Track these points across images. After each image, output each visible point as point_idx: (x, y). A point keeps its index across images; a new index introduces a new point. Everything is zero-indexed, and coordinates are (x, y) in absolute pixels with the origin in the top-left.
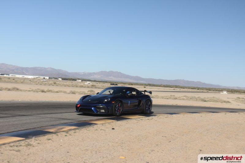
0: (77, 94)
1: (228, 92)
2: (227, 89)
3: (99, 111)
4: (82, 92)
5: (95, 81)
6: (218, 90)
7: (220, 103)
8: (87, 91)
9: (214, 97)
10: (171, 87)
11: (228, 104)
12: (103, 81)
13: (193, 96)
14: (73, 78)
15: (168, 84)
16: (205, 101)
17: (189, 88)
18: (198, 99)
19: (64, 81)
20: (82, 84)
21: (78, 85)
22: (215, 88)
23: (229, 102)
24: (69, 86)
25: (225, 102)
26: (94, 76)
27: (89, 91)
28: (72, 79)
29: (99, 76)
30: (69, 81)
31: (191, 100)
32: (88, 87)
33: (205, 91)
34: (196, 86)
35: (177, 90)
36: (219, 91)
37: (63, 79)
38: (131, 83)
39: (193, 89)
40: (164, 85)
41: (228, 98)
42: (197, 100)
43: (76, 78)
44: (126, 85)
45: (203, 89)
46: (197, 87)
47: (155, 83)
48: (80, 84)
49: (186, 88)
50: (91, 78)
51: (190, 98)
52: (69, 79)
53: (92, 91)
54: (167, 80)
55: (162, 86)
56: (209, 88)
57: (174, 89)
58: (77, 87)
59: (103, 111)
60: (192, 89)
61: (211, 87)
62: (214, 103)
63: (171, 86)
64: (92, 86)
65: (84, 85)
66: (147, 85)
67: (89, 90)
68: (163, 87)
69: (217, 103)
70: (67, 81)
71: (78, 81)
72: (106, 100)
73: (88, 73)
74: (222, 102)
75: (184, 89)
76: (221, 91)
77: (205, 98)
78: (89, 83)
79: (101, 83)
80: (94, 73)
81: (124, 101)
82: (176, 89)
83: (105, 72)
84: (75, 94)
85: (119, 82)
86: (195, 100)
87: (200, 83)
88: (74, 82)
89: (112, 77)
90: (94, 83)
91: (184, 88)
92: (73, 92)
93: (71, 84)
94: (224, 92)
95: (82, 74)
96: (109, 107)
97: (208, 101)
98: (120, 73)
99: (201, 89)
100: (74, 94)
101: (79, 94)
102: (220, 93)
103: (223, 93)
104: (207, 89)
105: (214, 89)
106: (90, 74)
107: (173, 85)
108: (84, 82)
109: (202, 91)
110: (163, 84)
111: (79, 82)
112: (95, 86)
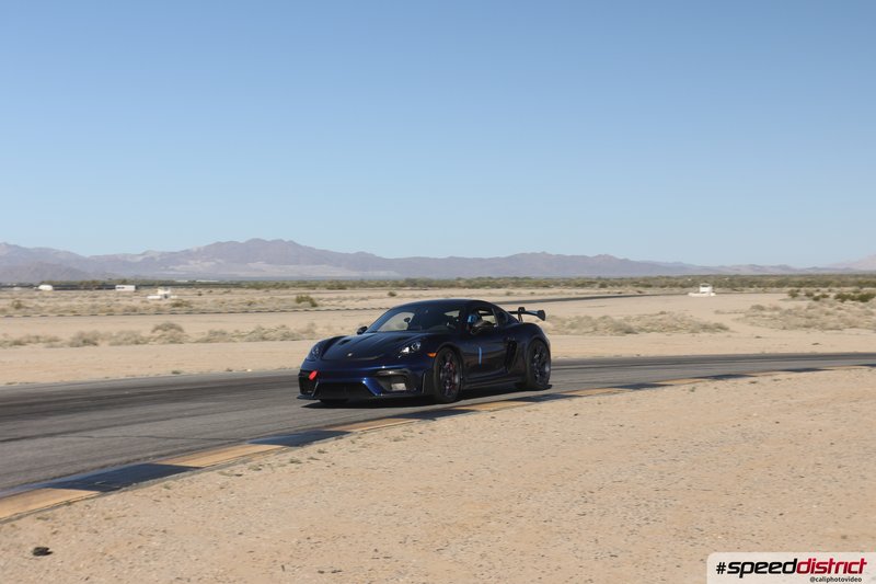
0: (104, 345)
1: (718, 290)
2: (715, 276)
3: (386, 388)
4: (124, 336)
5: (191, 285)
6: (680, 282)
7: (686, 336)
8: (152, 327)
9: (662, 313)
10: (499, 287)
11: (718, 334)
12: (228, 280)
13: (582, 315)
14: (101, 279)
15: (486, 274)
16: (629, 331)
17: (568, 283)
18: (601, 325)
19: (64, 293)
20: (136, 302)
21: (119, 305)
22: (668, 277)
23: (721, 328)
24: (76, 314)
25: (705, 328)
26: (187, 264)
27: (158, 328)
28: (94, 282)
29: (207, 264)
30: (82, 293)
31: (573, 331)
32: (159, 312)
33: (630, 290)
34: (594, 275)
35: (519, 294)
36: (683, 286)
37: (59, 287)
38: (337, 281)
39: (582, 285)
40: (468, 281)
41: (717, 312)
42: (596, 330)
43: (114, 278)
44: (318, 290)
45: (620, 283)
46: (599, 278)
47: (434, 276)
48: (125, 303)
49: (557, 284)
50: (179, 272)
51: (568, 323)
52: (82, 284)
53: (172, 326)
54: (481, 260)
55: (460, 286)
56: (645, 279)
57: (508, 294)
58: (111, 313)
59: (401, 386)
60: (577, 286)
61: (654, 275)
62: (661, 336)
63: (498, 282)
64: (177, 305)
65: (142, 306)
66: (402, 286)
67: (160, 324)
68: (465, 287)
69: (675, 336)
70: (74, 292)
71: (120, 289)
72: (407, 350)
73: (163, 254)
74: (693, 332)
75: (546, 291)
76: (691, 286)
77: (627, 319)
78: (166, 297)
79: (214, 290)
80: (188, 254)
81: (464, 348)
82: (516, 291)
83: (233, 245)
84: (95, 344)
85: (288, 283)
86: (591, 329)
87: (608, 259)
88: (103, 297)
89: (260, 264)
90: (188, 295)
91: (546, 286)
92: (86, 337)
93: (90, 303)
94: (702, 289)
95: (140, 258)
96: (419, 373)
97: (642, 330)
98: (292, 244)
99: (613, 285)
100: (92, 348)
101: (112, 345)
102: (686, 294)
103: (698, 292)
104: (635, 283)
105: (664, 281)
106: (172, 258)
107: (504, 278)
108: (144, 291)
109: (617, 290)
110: (467, 275)
111: (125, 295)
112: (187, 304)
